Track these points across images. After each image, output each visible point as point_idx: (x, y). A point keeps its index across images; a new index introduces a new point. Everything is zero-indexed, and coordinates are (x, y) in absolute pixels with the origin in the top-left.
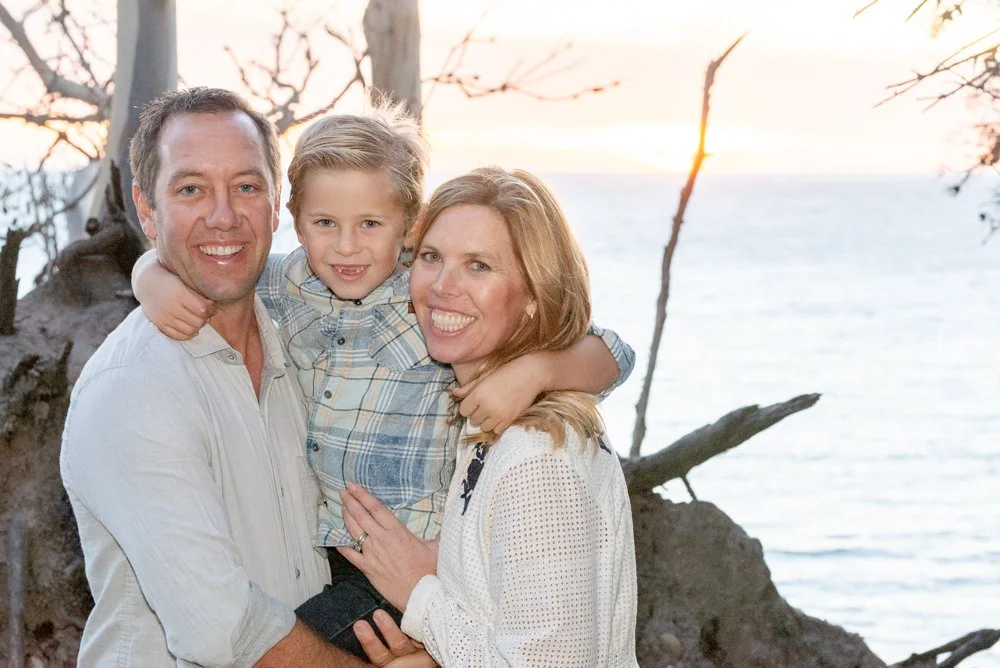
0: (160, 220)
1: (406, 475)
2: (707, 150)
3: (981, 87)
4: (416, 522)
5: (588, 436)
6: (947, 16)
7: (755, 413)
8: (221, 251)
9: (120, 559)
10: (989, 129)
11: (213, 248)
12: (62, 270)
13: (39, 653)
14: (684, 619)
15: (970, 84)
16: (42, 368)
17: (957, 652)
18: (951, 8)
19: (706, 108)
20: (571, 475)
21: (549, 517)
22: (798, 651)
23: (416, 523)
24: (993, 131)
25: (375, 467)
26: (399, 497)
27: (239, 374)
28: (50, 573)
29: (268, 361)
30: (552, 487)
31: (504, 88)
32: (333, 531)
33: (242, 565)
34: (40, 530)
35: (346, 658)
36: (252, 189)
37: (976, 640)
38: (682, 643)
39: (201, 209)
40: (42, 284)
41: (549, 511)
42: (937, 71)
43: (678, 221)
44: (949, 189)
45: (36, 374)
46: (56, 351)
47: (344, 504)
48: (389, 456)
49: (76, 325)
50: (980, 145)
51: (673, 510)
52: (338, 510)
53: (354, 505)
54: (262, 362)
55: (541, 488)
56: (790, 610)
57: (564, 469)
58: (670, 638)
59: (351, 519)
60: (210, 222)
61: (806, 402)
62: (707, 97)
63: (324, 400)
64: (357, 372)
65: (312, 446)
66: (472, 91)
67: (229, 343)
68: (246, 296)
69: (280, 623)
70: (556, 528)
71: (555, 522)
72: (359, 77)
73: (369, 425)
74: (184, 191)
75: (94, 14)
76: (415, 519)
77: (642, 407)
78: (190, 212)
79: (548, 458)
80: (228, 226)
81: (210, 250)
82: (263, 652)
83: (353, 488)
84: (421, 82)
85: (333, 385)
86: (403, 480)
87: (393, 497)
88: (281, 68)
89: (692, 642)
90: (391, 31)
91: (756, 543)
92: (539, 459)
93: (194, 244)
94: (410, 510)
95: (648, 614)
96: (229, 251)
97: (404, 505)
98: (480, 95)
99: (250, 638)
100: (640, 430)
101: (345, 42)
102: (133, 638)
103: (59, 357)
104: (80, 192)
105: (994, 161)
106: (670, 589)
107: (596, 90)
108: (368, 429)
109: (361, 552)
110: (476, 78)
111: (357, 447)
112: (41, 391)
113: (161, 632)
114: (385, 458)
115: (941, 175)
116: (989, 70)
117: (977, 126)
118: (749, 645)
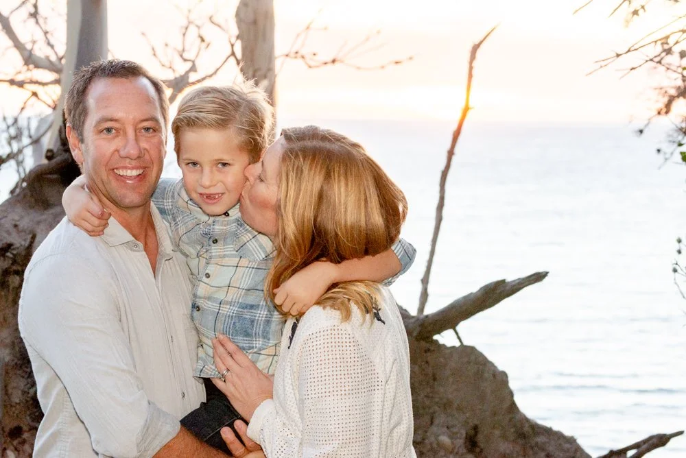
0: (87, 151)
1: (257, 330)
2: (471, 105)
3: (660, 62)
4: (264, 362)
5: (367, 312)
6: (635, 13)
7: (504, 285)
8: (130, 173)
9: (59, 386)
10: (663, 91)
11: (125, 171)
12: (28, 185)
13: (12, 447)
14: (454, 426)
15: (651, 60)
16: (15, 252)
17: (641, 449)
18: (638, 7)
19: (470, 76)
20: (352, 340)
21: (334, 369)
22: (532, 448)
23: (262, 364)
24: (666, 92)
25: (237, 324)
26: (251, 345)
27: (140, 258)
28: (20, 392)
29: (161, 249)
30: (338, 348)
31: (334, 61)
32: (206, 367)
33: (142, 389)
34: (13, 363)
35: (215, 452)
36: (151, 130)
37: (654, 440)
38: (453, 443)
39: (117, 143)
40: (15, 194)
41: (335, 365)
42: (629, 51)
43: (451, 153)
44: (636, 132)
45: (11, 256)
46: (25, 240)
47: (214, 348)
48: (247, 317)
49: (39, 223)
50: (657, 101)
51: (447, 351)
52: (210, 352)
53: (221, 349)
54: (157, 250)
55: (330, 349)
56: (527, 420)
57: (348, 336)
58: (445, 439)
59: (218, 360)
60: (123, 153)
61: (538, 277)
62: (471, 68)
63: (205, 279)
64: (226, 261)
65: (196, 307)
66: (312, 63)
67: (134, 236)
68: (145, 205)
69: (170, 429)
70: (339, 377)
71: (339, 373)
72: (233, 54)
73: (235, 296)
74: (105, 131)
75: (53, 9)
76: (262, 360)
77: (425, 281)
78: (109, 146)
79: (336, 328)
80: (136, 157)
81: (121, 172)
82: (158, 449)
83: (221, 337)
84: (276, 58)
85: (211, 269)
86: (256, 334)
87: (247, 345)
88: (186, 48)
89: (460, 442)
90: (255, 22)
91: (504, 374)
92: (329, 328)
93: (111, 168)
94: (260, 354)
95: (429, 423)
96: (135, 173)
97: (255, 350)
98: (318, 67)
99: (149, 440)
100: (424, 296)
101: (223, 29)
102: (69, 440)
103: (27, 244)
104: (42, 131)
105: (667, 112)
106: (445, 405)
107: (397, 63)
108: (234, 298)
109: (225, 381)
110: (314, 54)
111: (226, 310)
112: (14, 268)
113: (88, 436)
114: (245, 318)
115: (630, 122)
116: (664, 50)
117: (656, 89)
118: (498, 444)
